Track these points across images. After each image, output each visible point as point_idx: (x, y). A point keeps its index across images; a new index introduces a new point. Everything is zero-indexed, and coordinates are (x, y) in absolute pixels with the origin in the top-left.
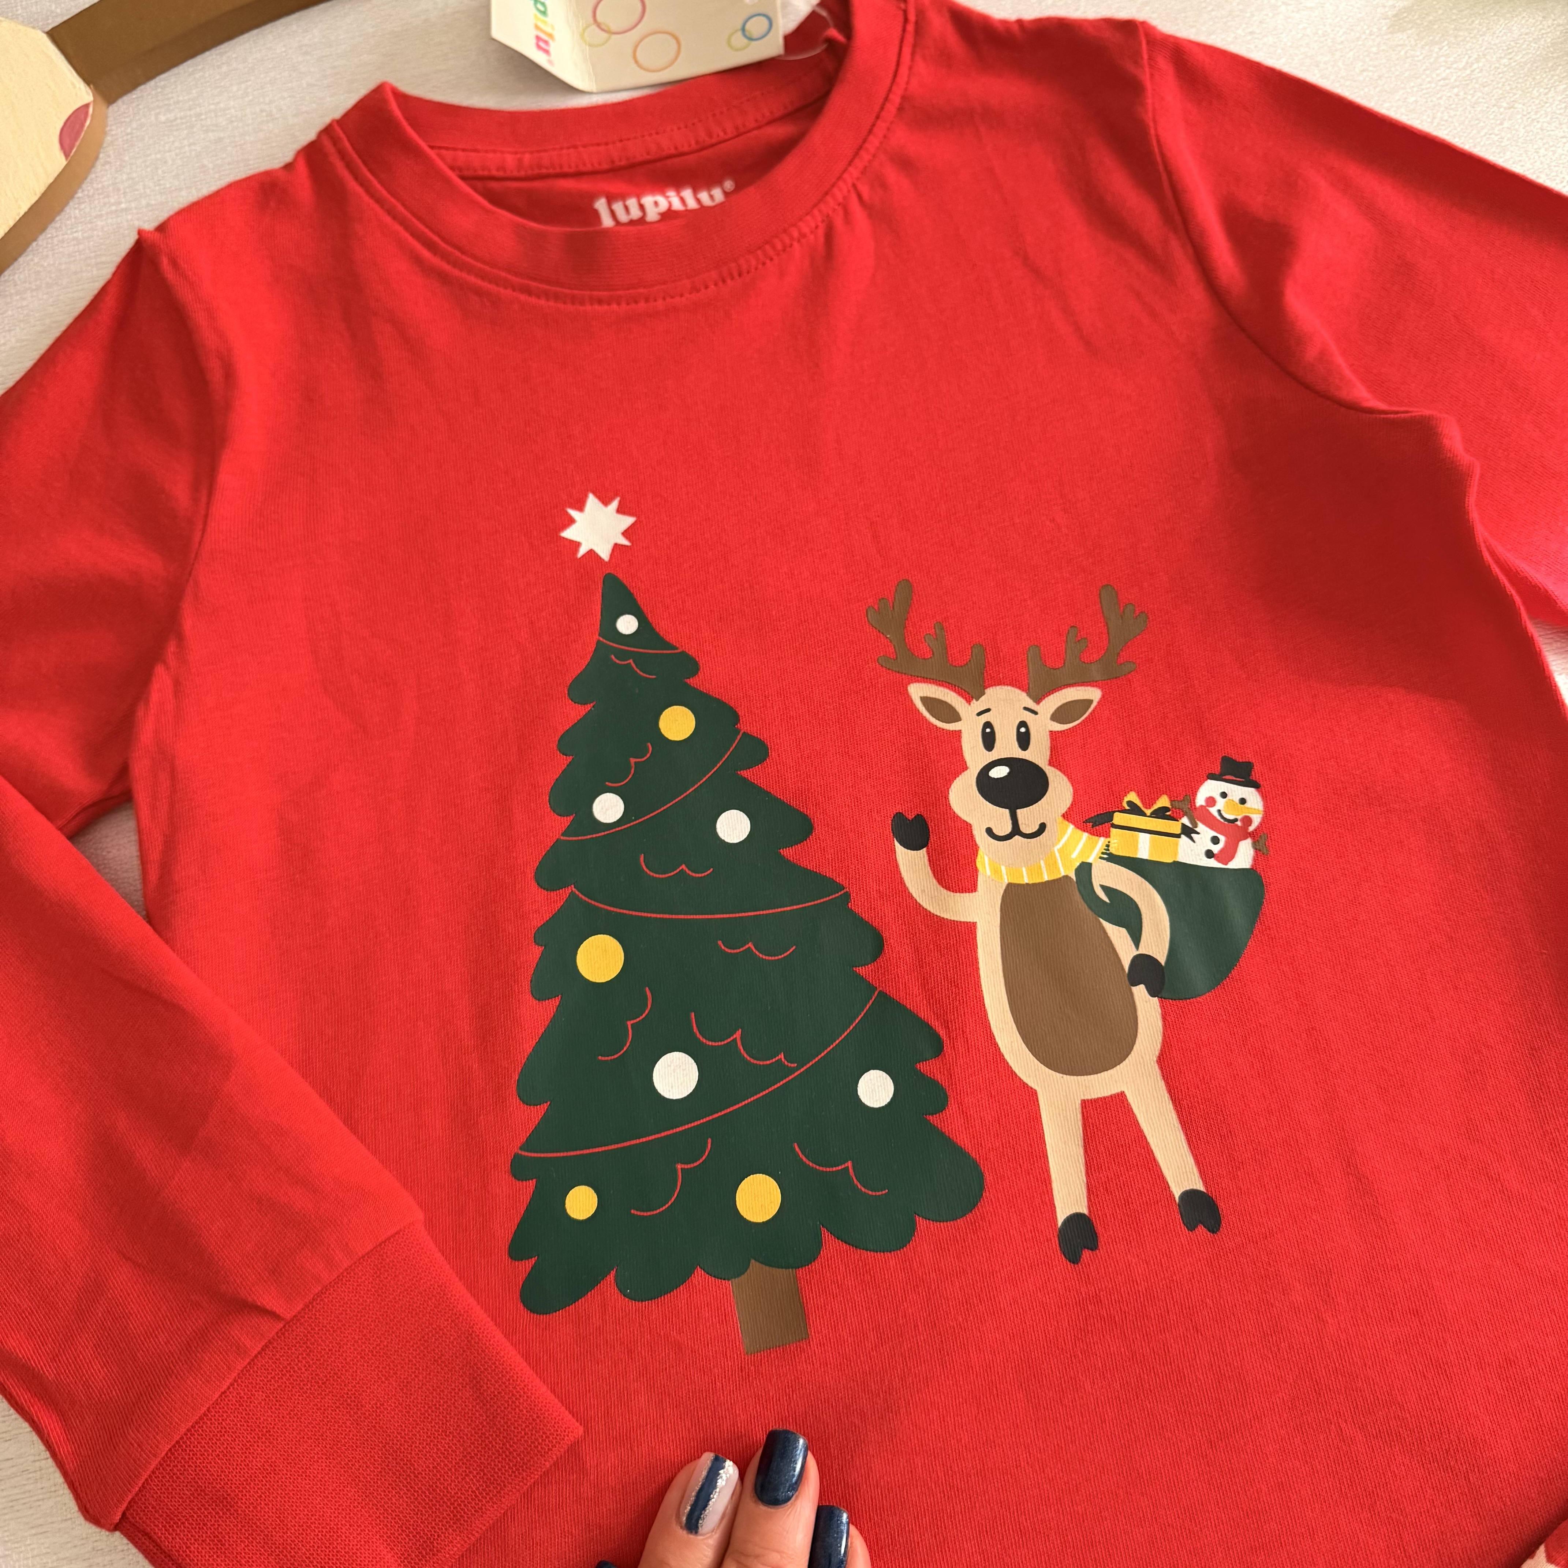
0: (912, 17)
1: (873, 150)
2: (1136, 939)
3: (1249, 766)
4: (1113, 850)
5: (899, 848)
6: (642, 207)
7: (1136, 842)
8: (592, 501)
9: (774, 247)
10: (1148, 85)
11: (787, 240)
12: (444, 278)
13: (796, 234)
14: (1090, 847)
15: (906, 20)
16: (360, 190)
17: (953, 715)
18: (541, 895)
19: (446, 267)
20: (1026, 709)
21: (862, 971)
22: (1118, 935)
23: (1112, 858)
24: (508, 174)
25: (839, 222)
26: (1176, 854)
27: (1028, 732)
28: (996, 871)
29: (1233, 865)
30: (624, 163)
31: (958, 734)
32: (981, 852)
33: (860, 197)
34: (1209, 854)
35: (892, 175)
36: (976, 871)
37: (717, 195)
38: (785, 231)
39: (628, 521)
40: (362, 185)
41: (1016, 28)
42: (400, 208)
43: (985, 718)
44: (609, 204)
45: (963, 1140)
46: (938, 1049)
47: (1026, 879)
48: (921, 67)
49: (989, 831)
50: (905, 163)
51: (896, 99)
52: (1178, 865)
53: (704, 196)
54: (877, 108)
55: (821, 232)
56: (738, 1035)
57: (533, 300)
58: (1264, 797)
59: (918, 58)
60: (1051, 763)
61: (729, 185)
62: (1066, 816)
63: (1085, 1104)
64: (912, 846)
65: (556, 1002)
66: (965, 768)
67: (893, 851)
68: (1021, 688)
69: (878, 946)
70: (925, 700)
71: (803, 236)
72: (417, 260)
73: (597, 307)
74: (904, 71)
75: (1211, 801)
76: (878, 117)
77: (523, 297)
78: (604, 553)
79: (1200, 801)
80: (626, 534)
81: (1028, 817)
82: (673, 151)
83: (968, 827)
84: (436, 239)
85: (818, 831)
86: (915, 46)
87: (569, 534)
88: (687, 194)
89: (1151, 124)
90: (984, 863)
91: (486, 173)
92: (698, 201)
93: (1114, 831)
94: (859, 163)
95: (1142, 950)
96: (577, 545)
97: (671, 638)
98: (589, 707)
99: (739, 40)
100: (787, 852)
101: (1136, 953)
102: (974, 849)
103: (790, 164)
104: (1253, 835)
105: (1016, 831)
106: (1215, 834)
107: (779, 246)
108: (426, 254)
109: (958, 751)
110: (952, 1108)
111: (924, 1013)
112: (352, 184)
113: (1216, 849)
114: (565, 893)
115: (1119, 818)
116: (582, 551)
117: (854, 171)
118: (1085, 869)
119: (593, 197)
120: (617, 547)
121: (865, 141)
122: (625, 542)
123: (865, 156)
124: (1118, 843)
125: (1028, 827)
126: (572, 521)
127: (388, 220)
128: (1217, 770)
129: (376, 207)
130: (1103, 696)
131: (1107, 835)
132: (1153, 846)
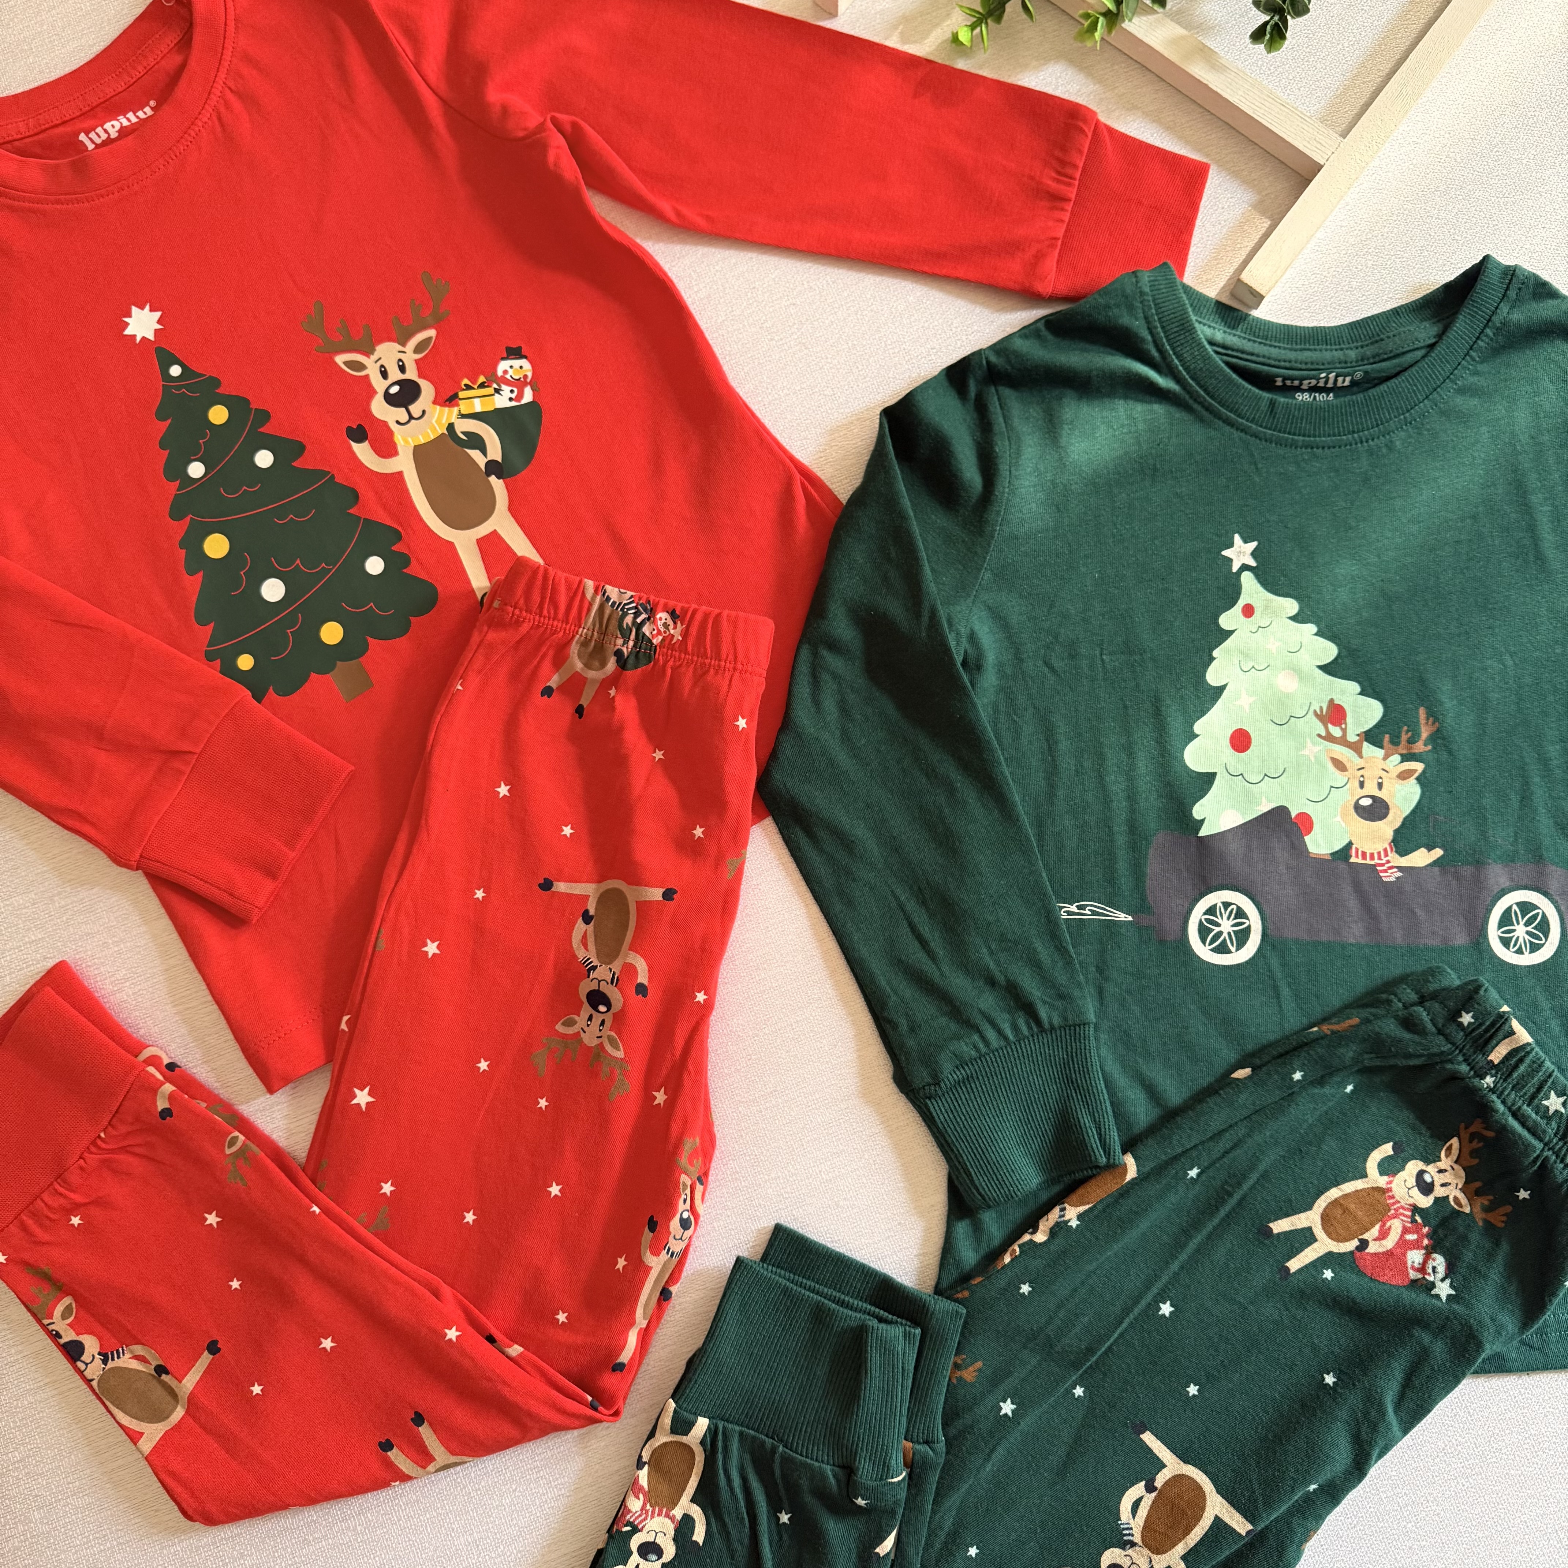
1: (229, 58)
2: (484, 453)
3: (520, 348)
4: (463, 412)
5: (353, 444)
6: (106, 131)
7: (473, 405)
8: (135, 310)
9: (190, 135)
11: (196, 129)
13: (201, 124)
14: (450, 415)
17: (361, 367)
18: (175, 523)
20: (400, 352)
21: (351, 511)
22: (475, 454)
24: (22, 136)
25: (223, 108)
26: (494, 404)
27: (403, 365)
28: (406, 442)
29: (524, 401)
30: (88, 108)
31: (367, 376)
32: (396, 434)
33: (230, 88)
34: (511, 399)
35: (244, 70)
36: (395, 444)
37: (145, 113)
38: (193, 123)
39: (158, 314)
43: (379, 364)
44: (87, 134)
45: (423, 575)
46: (399, 537)
47: (422, 440)
49: (398, 422)
50: (250, 61)
51: (232, 21)
52: (496, 410)
53: (140, 114)
54: (222, 32)
55: (214, 118)
56: (298, 561)
58: (531, 363)
60: (419, 377)
61: (152, 103)
62: (435, 402)
63: (478, 541)
64: (359, 440)
65: (201, 574)
66: (375, 392)
68: (394, 341)
69: (356, 496)
70: (345, 363)
71: (205, 123)
73: (102, 200)
75: (505, 372)
76: (225, 37)
78: (151, 337)
79: (500, 373)
80: (159, 322)
81: (415, 409)
82: (113, 94)
83: (385, 424)
85: (308, 447)
87: (128, 332)
88: (130, 115)
90: (398, 439)
91: (10, 138)
92: (137, 117)
93: (461, 402)
94: (223, 70)
95: (489, 458)
96: (134, 336)
97: (201, 371)
98: (170, 421)
100: (296, 464)
101: (486, 460)
102: (391, 433)
103: (183, 84)
104: (530, 383)
105: (411, 417)
106: (511, 388)
107: (193, 133)
110: (414, 562)
111: (388, 522)
113: (513, 396)
114: (188, 518)
115: (462, 394)
116: (138, 339)
117: (222, 75)
118: (451, 427)
119: (77, 133)
120: (156, 331)
121: (222, 54)
122: (160, 327)
123: (226, 64)
124: (465, 407)
125: (416, 414)
126: (127, 324)
128: (505, 355)
130: (438, 333)
131: (458, 405)
132: (482, 404)
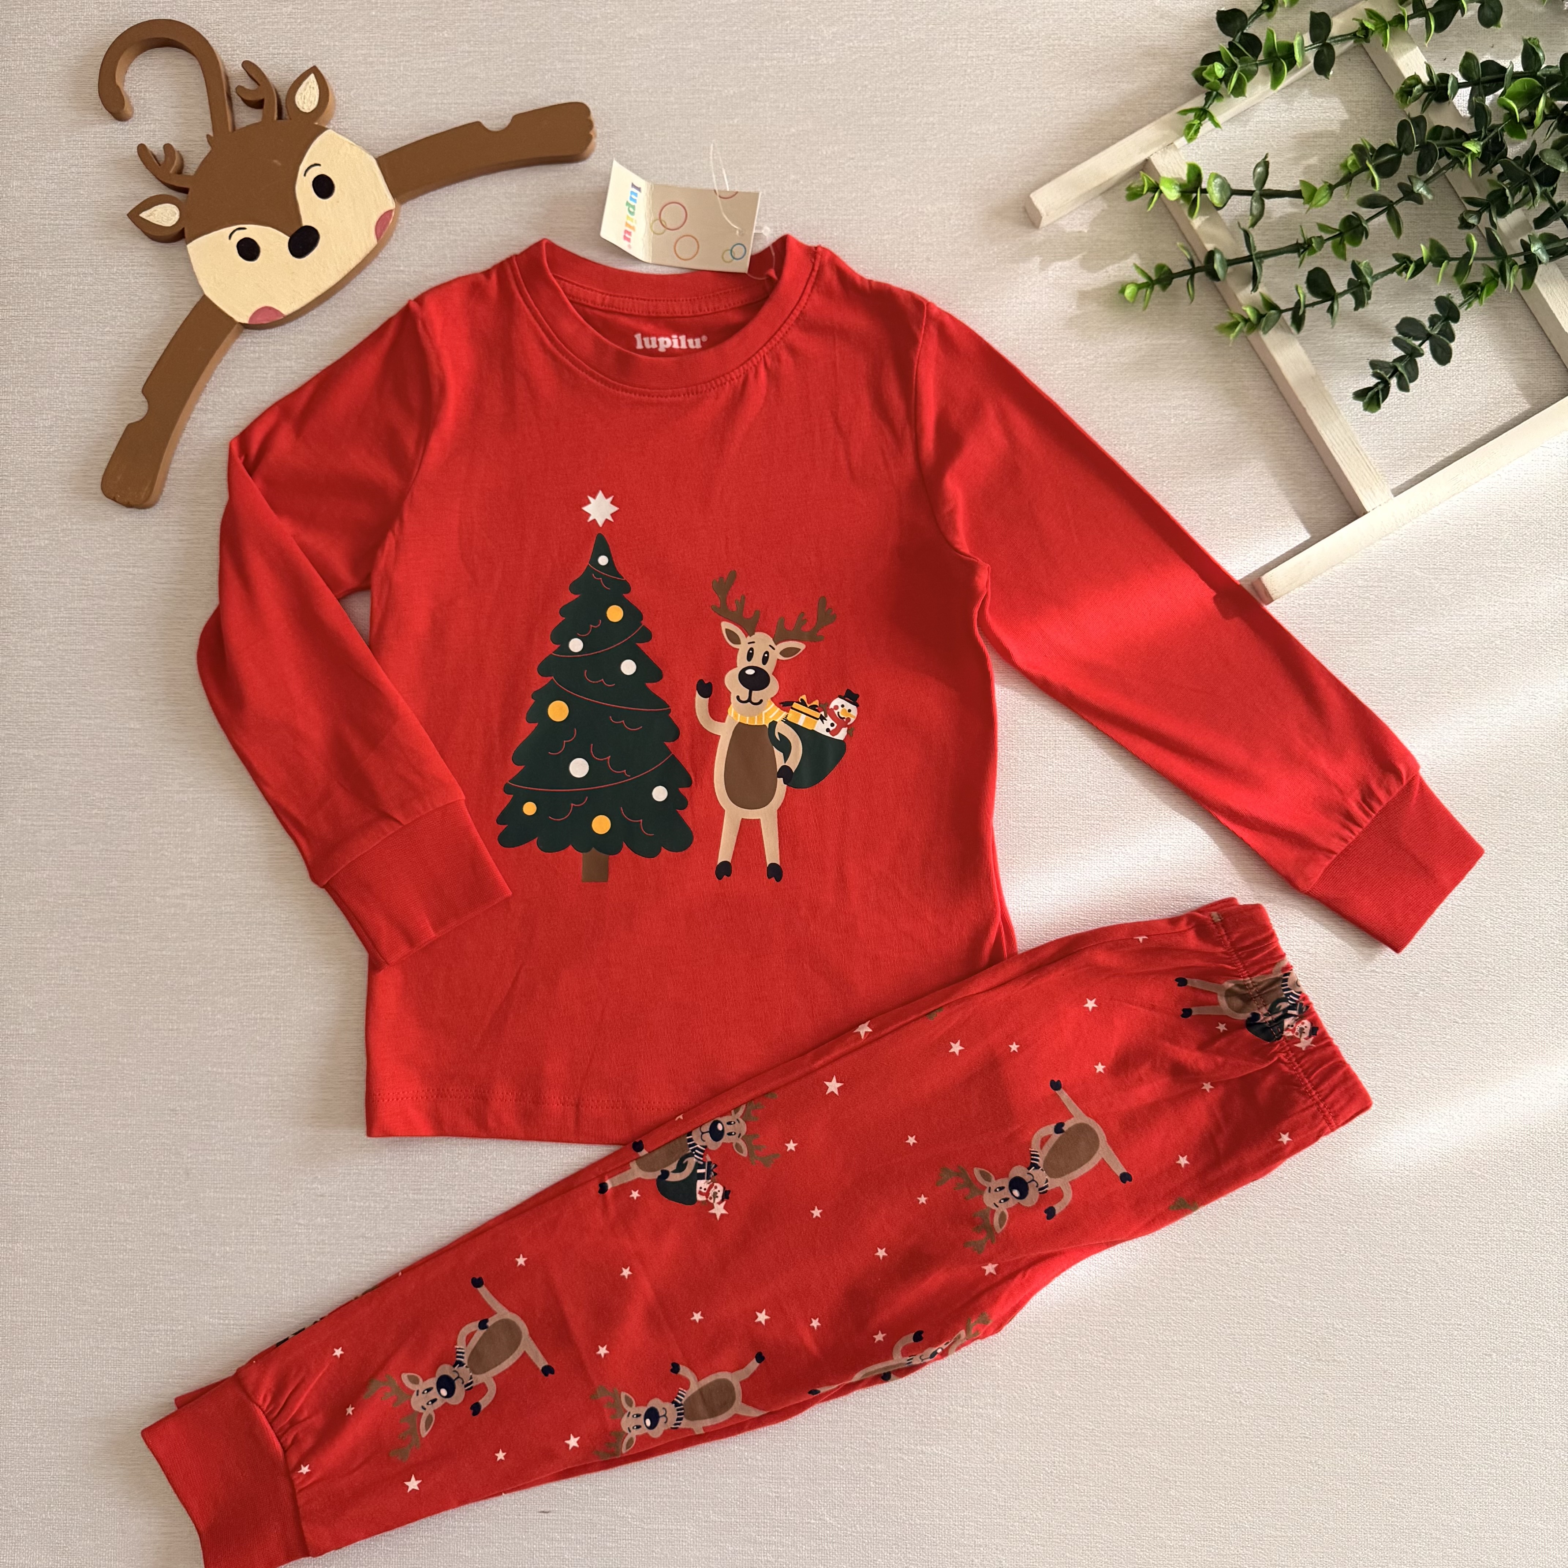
0: (816, 268)
1: (778, 339)
2: (786, 759)
3: (858, 696)
5: (698, 696)
6: (658, 343)
7: (799, 717)
8: (600, 494)
9: (716, 383)
10: (921, 340)
11: (724, 381)
12: (554, 358)
13: (728, 378)
14: (778, 715)
15: (813, 269)
16: (521, 299)
17: (736, 640)
18: (538, 677)
19: (556, 352)
21: (667, 744)
22: (779, 755)
23: (787, 722)
24: (596, 306)
25: (751, 376)
26: (814, 726)
27: (768, 657)
28: (736, 716)
29: (835, 737)
30: (654, 315)
32: (732, 706)
33: (765, 364)
34: (828, 730)
35: (785, 355)
36: (727, 713)
37: (695, 344)
38: (723, 376)
39: (615, 509)
40: (522, 296)
41: (867, 286)
42: (539, 314)
44: (643, 337)
45: (689, 823)
46: (689, 784)
47: (747, 721)
48: (815, 297)
49: (738, 698)
50: (792, 350)
51: (797, 313)
52: (813, 732)
53: (690, 341)
54: (787, 316)
55: (741, 379)
56: (608, 757)
57: (595, 381)
58: (858, 712)
59: (815, 290)
60: (773, 674)
61: (704, 338)
62: (772, 699)
63: (743, 821)
64: (703, 695)
65: (535, 725)
66: (736, 666)
67: (695, 695)
69: (677, 735)
71: (733, 379)
72: (542, 344)
73: (624, 393)
74: (805, 297)
75: (836, 707)
76: (785, 322)
77: (590, 379)
78: (600, 523)
79: (832, 706)
80: (612, 515)
81: (757, 695)
82: (680, 315)
83: (729, 693)
84: (554, 335)
85: (665, 678)
86: (815, 283)
87: (586, 509)
88: (683, 339)
89: (916, 363)
90: (731, 711)
91: (585, 303)
92: (687, 344)
93: (791, 710)
94: (769, 346)
95: (787, 764)
96: (589, 515)
97: (622, 573)
98: (577, 596)
99: (728, 256)
100: (649, 685)
101: (784, 764)
102: (729, 703)
103: (735, 340)
104: (849, 728)
105: (749, 700)
106: (832, 722)
107: (719, 383)
108: (548, 342)
109: (735, 658)
110: (688, 809)
111: (688, 768)
112: (518, 295)
113: (831, 728)
114: (550, 678)
115: (795, 705)
116: (591, 519)
117: (765, 350)
118: (773, 724)
119: (636, 332)
120: (607, 521)
121: (775, 333)
122: (611, 519)
124: (792, 716)
125: (755, 699)
126: (589, 502)
127: (532, 319)
128: (844, 694)
129: (527, 310)
132: (805, 721)
